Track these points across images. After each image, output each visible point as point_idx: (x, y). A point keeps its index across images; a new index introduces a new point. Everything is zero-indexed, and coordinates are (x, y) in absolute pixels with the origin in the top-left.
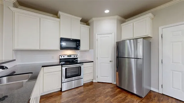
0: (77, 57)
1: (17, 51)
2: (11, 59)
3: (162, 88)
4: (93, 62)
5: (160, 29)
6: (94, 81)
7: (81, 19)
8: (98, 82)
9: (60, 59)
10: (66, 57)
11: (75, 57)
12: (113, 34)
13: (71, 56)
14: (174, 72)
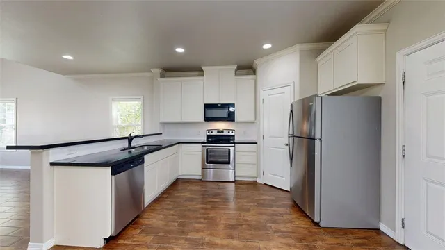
0: (233, 134)
1: (164, 124)
2: (159, 132)
3: (403, 227)
4: (256, 143)
5: (399, 56)
6: (258, 181)
7: (235, 67)
8: (265, 184)
9: (207, 135)
10: (215, 133)
11: (231, 134)
12: (292, 85)
13: (222, 131)
14: (428, 183)
